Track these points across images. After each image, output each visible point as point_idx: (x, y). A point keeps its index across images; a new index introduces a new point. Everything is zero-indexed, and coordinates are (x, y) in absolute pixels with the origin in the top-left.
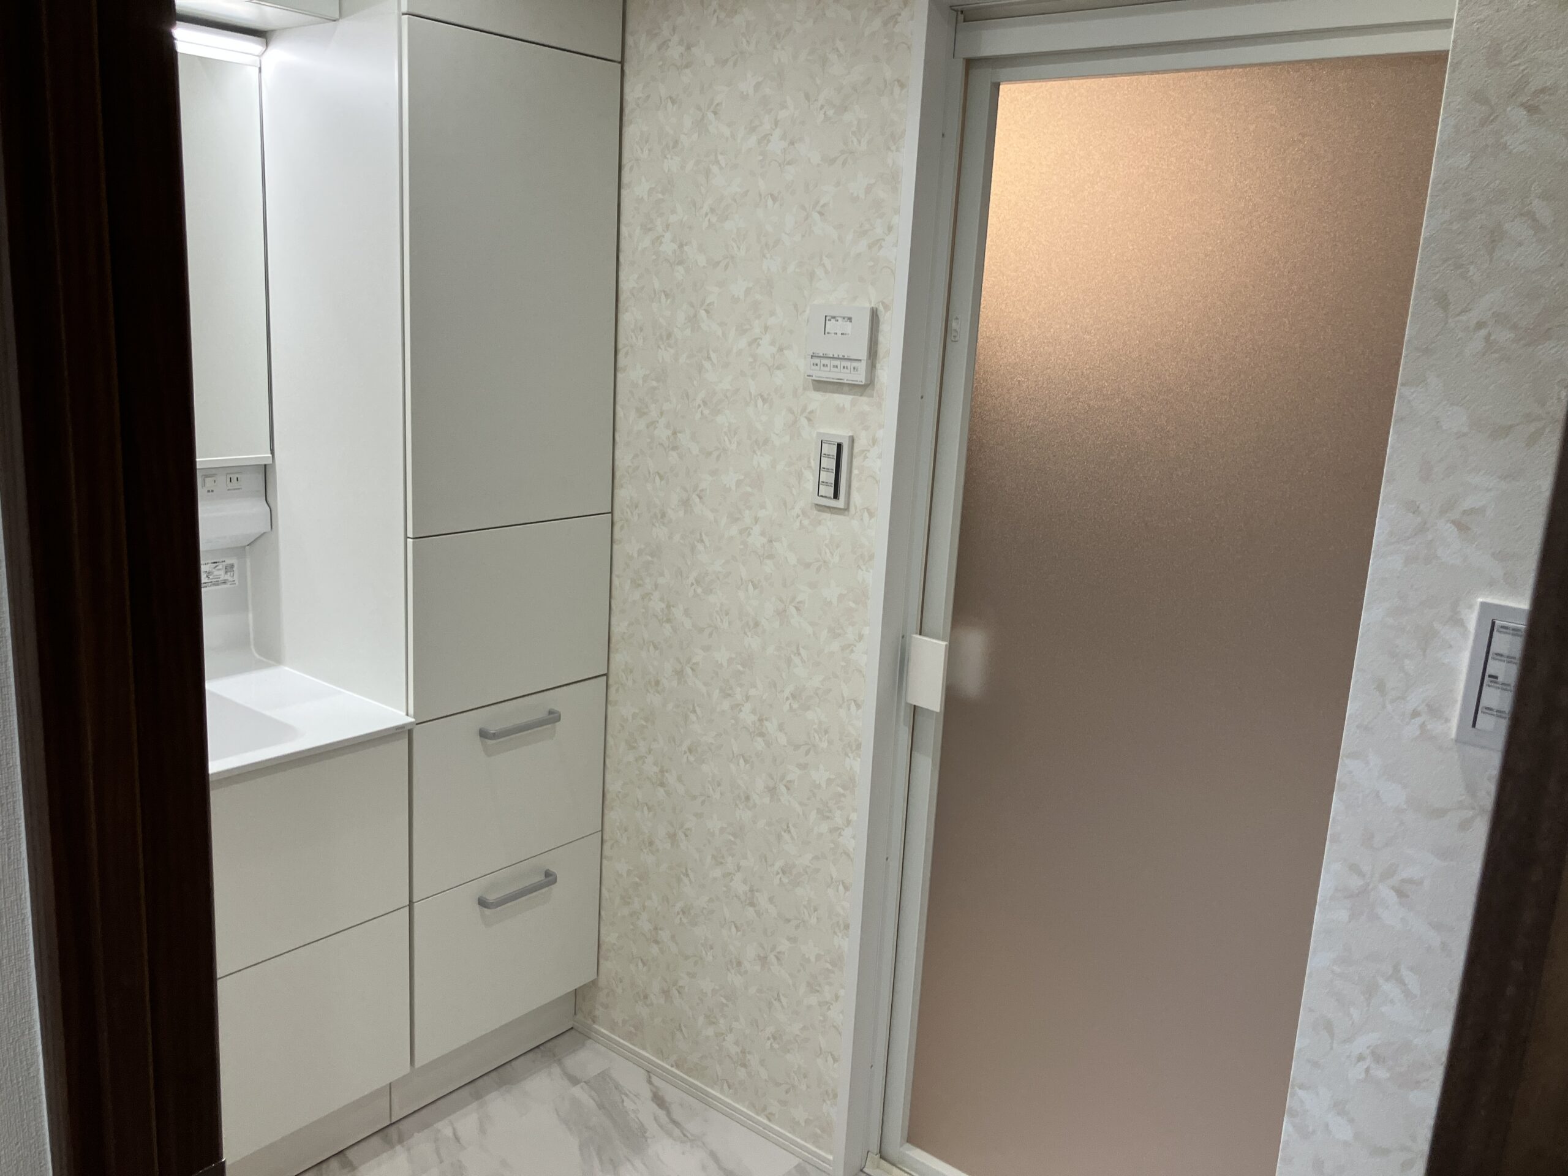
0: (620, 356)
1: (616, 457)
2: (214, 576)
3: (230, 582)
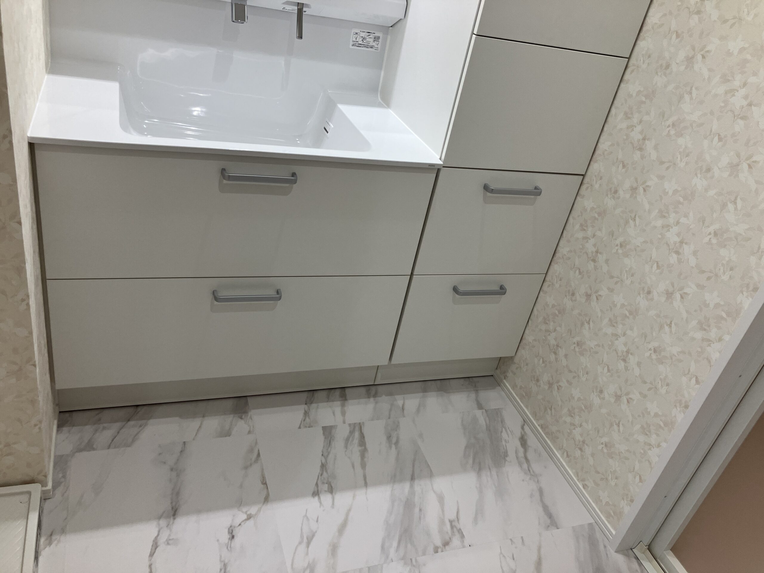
2: (366, 41)
3: (375, 48)
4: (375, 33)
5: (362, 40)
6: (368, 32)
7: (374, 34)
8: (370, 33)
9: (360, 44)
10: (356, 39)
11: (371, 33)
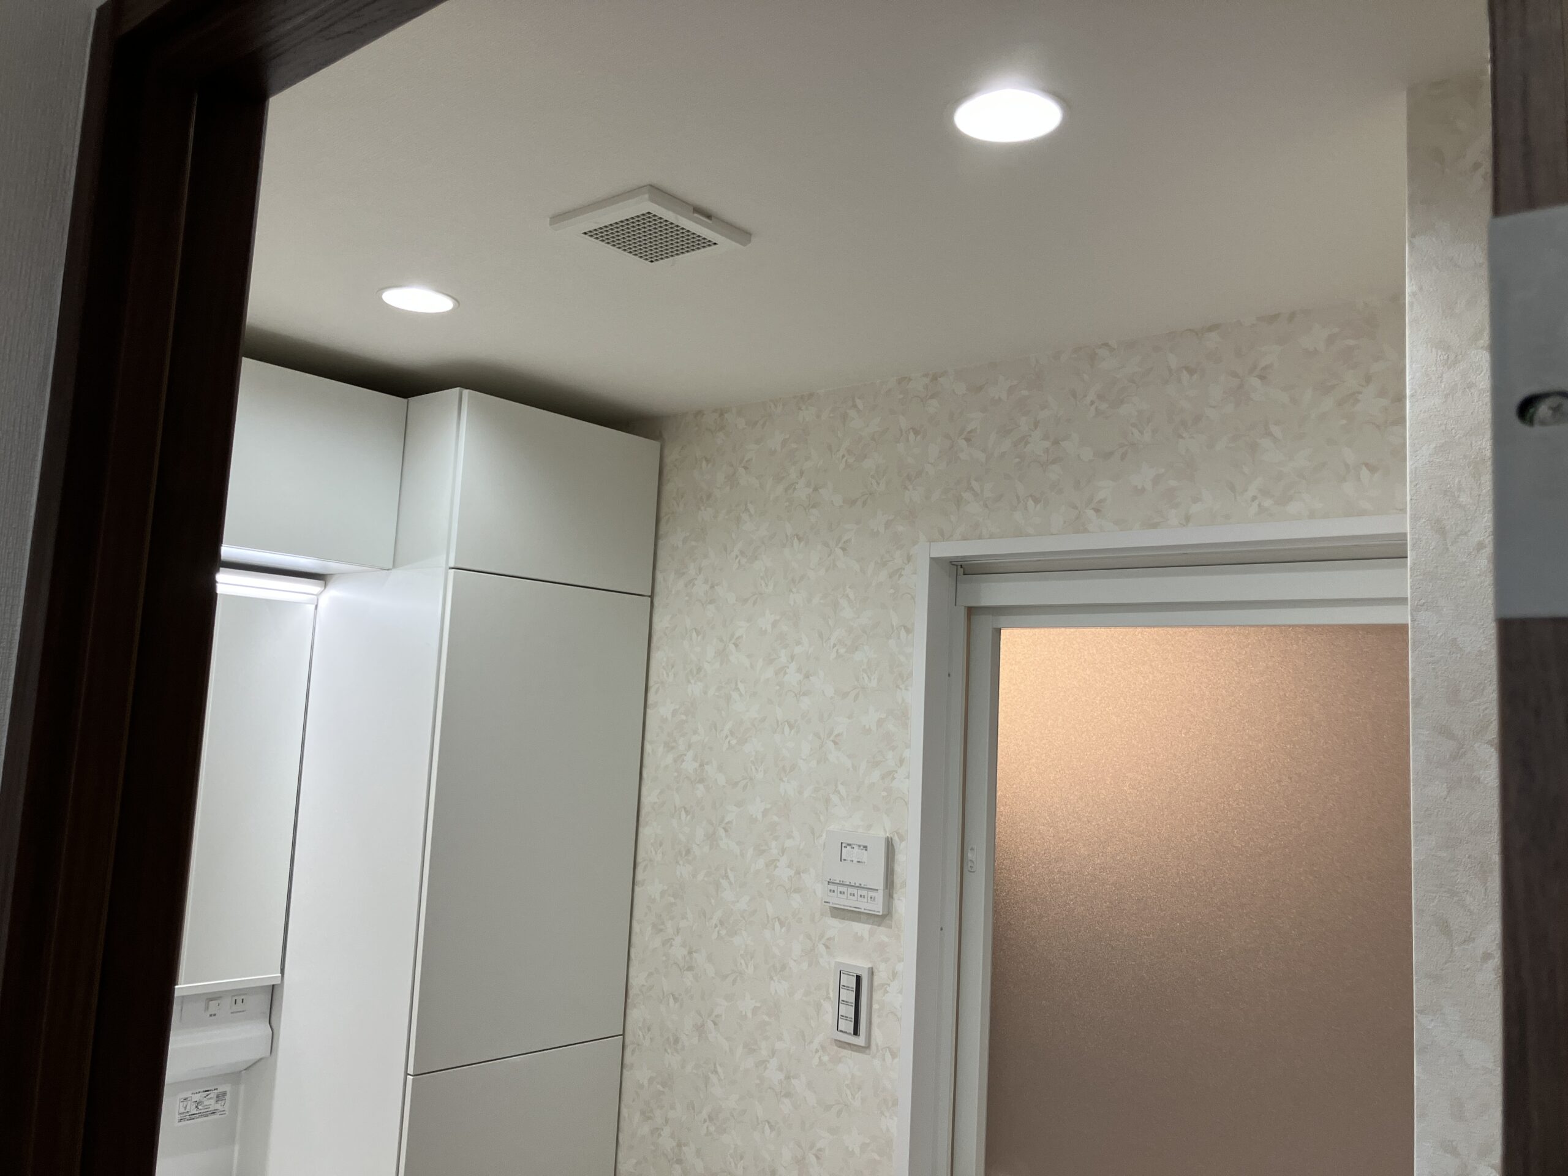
0: (639, 869)
1: (631, 975)
2: (204, 1106)
3: (221, 1111)
4: (217, 1089)
5: (196, 1107)
6: (206, 1091)
7: (216, 1091)
8: (208, 1091)
9: (193, 1114)
10: (185, 1109)
11: (210, 1090)
